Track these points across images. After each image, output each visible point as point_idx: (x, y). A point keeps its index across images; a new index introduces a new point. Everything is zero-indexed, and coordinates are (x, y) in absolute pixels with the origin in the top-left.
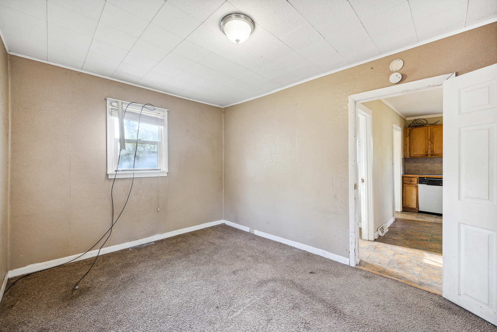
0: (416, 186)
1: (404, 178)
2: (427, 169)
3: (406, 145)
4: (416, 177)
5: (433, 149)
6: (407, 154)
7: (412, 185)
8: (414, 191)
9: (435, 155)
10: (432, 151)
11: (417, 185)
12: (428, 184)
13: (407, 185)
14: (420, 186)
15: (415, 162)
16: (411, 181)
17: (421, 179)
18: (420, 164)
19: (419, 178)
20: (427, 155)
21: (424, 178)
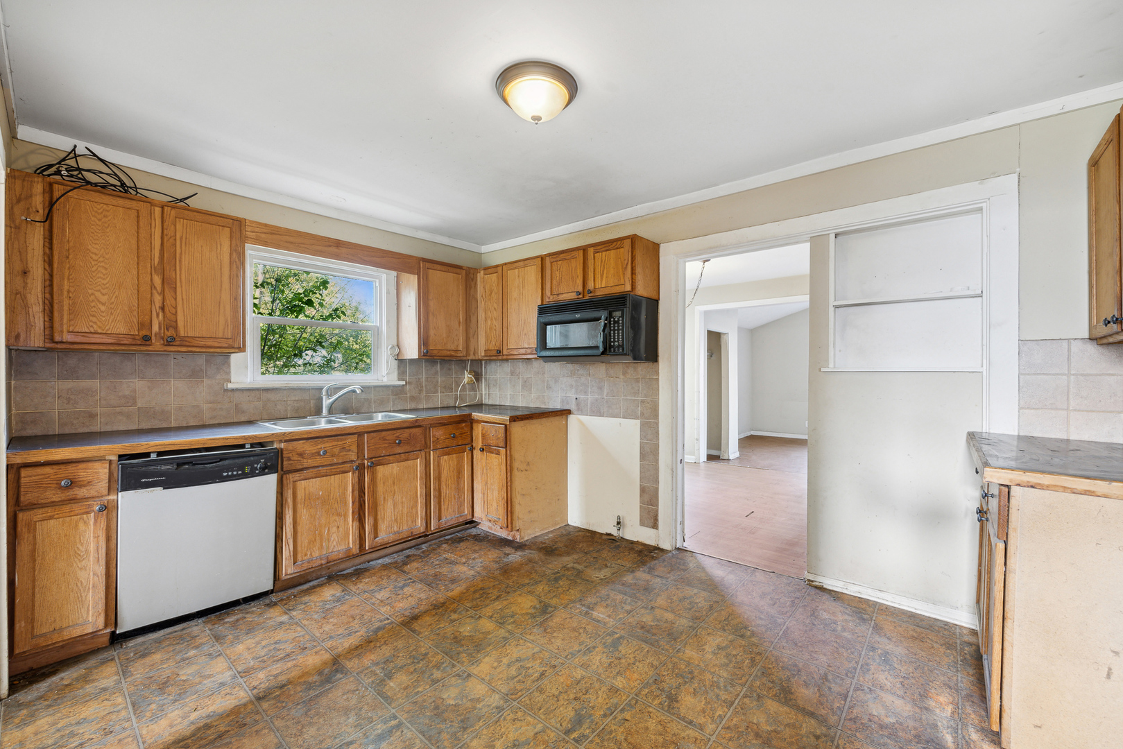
0: (104, 508)
1: (24, 472)
2: (134, 404)
3: (25, 273)
4: (100, 459)
5: (176, 314)
6: (29, 327)
7: (77, 508)
8: (90, 533)
9: (185, 342)
10: (171, 324)
11: (112, 497)
12: (171, 482)
13: (49, 511)
14: (128, 501)
15: (72, 374)
16: (73, 483)
17: (137, 465)
18: (96, 384)
19: (121, 457)
20: (147, 339)
21: (147, 455)
